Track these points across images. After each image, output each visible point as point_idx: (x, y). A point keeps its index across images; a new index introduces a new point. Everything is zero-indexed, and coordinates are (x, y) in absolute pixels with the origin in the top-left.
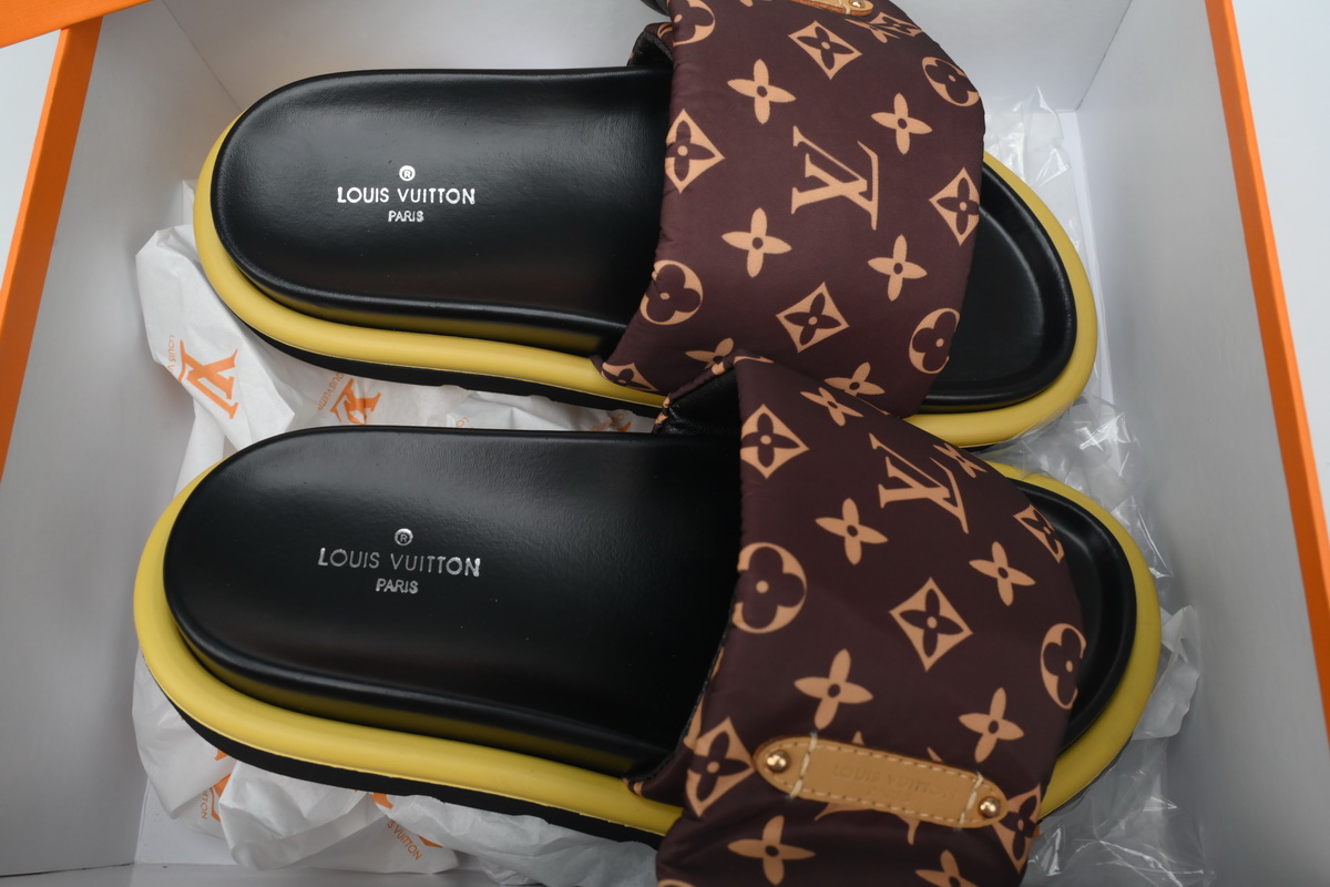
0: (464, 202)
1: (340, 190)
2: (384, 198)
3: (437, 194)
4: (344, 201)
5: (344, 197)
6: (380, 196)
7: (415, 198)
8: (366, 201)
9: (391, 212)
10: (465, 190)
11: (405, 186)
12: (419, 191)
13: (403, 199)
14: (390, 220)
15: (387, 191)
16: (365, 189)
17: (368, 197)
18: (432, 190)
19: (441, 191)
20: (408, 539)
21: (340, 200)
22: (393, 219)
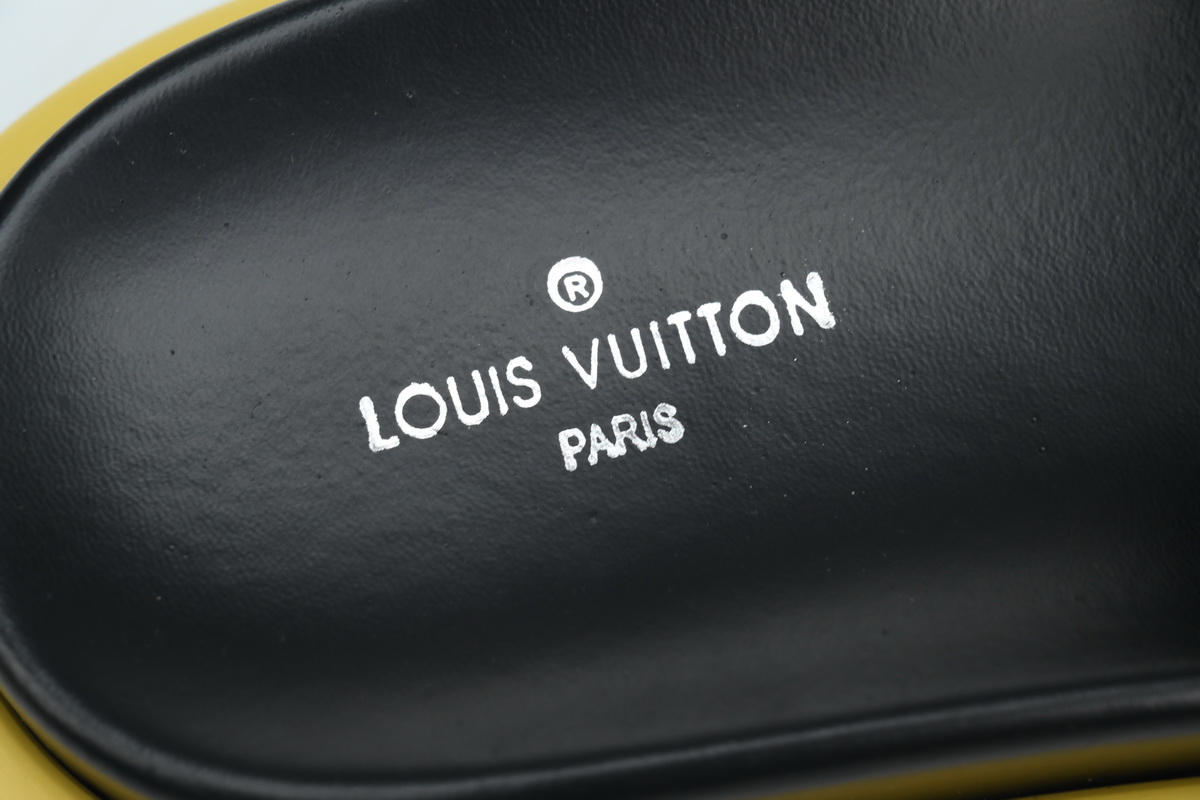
0: (798, 329)
1: (366, 406)
2: (526, 393)
3: (697, 328)
4: (393, 442)
5: (388, 427)
6: (509, 391)
7: (632, 362)
8: (469, 420)
9: (564, 437)
10: (787, 289)
11: (580, 330)
12: (635, 333)
13: (591, 380)
14: (571, 464)
15: (528, 366)
16: (451, 382)
17: (472, 407)
18: (679, 319)
19: (709, 311)
20: (590, 286)
21: (377, 442)
22: (581, 458)
